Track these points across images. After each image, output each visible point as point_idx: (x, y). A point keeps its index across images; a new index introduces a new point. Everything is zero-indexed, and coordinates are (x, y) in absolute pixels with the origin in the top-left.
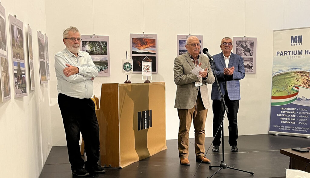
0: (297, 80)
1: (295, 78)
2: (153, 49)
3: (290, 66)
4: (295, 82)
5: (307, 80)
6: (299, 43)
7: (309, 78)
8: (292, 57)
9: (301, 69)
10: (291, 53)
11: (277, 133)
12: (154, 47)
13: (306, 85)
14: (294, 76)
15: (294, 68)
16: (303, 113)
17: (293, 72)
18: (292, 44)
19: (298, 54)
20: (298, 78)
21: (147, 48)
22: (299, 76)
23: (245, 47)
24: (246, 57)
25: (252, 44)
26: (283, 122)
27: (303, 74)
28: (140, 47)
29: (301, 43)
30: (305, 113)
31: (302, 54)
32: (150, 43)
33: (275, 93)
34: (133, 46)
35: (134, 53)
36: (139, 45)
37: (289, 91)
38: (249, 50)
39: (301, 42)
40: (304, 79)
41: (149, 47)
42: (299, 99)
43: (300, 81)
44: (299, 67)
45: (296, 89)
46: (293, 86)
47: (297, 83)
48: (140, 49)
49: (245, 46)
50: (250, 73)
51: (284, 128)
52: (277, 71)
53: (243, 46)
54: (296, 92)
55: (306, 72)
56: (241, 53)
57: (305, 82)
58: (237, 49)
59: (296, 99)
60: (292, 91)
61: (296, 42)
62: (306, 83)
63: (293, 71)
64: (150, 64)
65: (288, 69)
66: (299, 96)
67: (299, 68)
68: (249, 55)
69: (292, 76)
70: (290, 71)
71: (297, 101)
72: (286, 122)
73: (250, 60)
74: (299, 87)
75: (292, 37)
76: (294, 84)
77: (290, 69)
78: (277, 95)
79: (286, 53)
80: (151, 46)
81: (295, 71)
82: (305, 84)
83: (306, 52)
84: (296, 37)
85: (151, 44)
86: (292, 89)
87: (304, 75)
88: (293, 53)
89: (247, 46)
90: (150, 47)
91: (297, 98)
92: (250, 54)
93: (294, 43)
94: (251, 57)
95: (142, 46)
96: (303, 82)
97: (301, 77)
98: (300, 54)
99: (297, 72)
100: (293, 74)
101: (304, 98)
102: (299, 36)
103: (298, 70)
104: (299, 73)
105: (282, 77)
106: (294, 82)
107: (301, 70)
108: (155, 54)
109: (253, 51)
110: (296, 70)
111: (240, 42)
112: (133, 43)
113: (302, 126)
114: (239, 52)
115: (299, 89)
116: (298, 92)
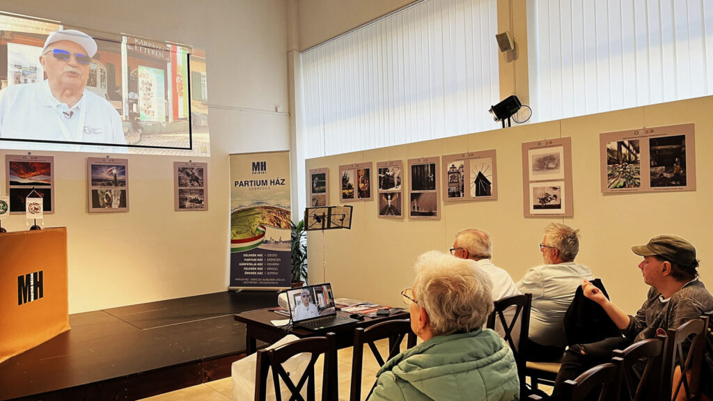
0: (263, 218)
1: (260, 214)
2: (46, 177)
3: (253, 200)
5: (275, 217)
6: (262, 171)
7: (277, 215)
8: (255, 189)
9: (267, 203)
10: (253, 183)
11: (241, 288)
12: (49, 174)
13: (274, 224)
14: (258, 212)
15: (258, 202)
16: (272, 260)
17: (258, 208)
18: (254, 172)
19: (262, 185)
20: (263, 215)
21: (35, 175)
22: (265, 212)
23: (191, 175)
24: (193, 188)
25: (201, 171)
26: (248, 273)
27: (269, 210)
28: (22, 174)
29: (264, 171)
30: (274, 260)
31: (267, 185)
32: (42, 168)
33: (235, 236)
34: (10, 174)
35: (12, 183)
36: (23, 172)
37: (253, 232)
38: (197, 180)
39: (265, 169)
40: (271, 216)
41: (38, 175)
42: (266, 242)
43: (266, 218)
44: (264, 201)
45: (261, 229)
46: (258, 225)
47: (262, 221)
48: (23, 178)
49: (191, 173)
50: (199, 209)
51: (250, 281)
52: (237, 206)
53: (188, 174)
54: (262, 233)
55: (272, 207)
56: (186, 183)
57: (273, 219)
58: (179, 177)
59: (262, 242)
60: (257, 232)
61: (259, 170)
63: (256, 206)
64: (40, 201)
65: (251, 203)
66: (267, 237)
67: (264, 203)
68: (197, 186)
69: (256, 212)
70: (253, 206)
71: (264, 244)
72: (252, 273)
73: (199, 192)
75: (254, 163)
76: (259, 222)
78: (238, 237)
79: (247, 183)
80: (44, 174)
81: (259, 206)
82: (272, 222)
83: (271, 182)
84: (258, 163)
85: (43, 171)
86: (257, 229)
87: (271, 211)
88: (256, 183)
89: (193, 173)
90: (41, 174)
91: (264, 240)
93: (256, 170)
94: (200, 188)
95: (28, 173)
96: (271, 220)
97: (267, 213)
98: (264, 185)
99: (262, 208)
100: (257, 210)
101: (273, 240)
103: (264, 205)
104: (264, 208)
105: (243, 214)
106: (259, 220)
107: (267, 205)
108: (50, 185)
109: (203, 180)
110: (261, 205)
111: (184, 169)
112: (11, 169)
113: (272, 276)
114: (183, 181)
115: (265, 228)
116: (264, 233)
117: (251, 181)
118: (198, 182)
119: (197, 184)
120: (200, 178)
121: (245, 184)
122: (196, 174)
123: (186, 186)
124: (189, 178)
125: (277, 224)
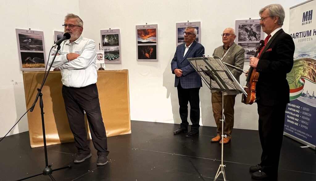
0: (304, 71)
1: (303, 67)
3: (299, 52)
4: (302, 72)
5: (312, 70)
6: (309, 21)
7: (314, 68)
8: (302, 40)
9: (308, 55)
10: (301, 34)
13: (311, 78)
14: (301, 64)
15: (302, 54)
16: (305, 113)
18: (303, 23)
19: (307, 36)
20: (305, 67)
21: (149, 37)
22: (306, 64)
23: (250, 31)
24: (251, 42)
25: (259, 27)
26: (289, 121)
27: (310, 62)
29: (310, 21)
30: (307, 114)
31: (310, 36)
32: (152, 33)
34: (138, 37)
35: (139, 43)
37: (296, 83)
38: (254, 35)
39: (311, 19)
40: (310, 68)
41: (151, 37)
42: (303, 95)
43: (306, 71)
44: (307, 53)
45: (302, 81)
46: (300, 77)
47: (303, 73)
48: (144, 39)
51: (289, 128)
53: (247, 30)
54: (302, 86)
55: (312, 59)
56: (245, 38)
57: (311, 72)
59: (301, 95)
60: (299, 83)
61: (307, 20)
62: (311, 74)
63: (301, 58)
65: (298, 55)
66: (304, 91)
67: (306, 55)
68: (254, 40)
69: (300, 64)
70: (299, 58)
71: (302, 97)
72: (291, 122)
73: (255, 46)
74: (305, 79)
75: (304, 14)
76: (301, 74)
77: (299, 56)
80: (153, 36)
81: (302, 58)
82: (310, 76)
83: (314, 32)
84: (307, 12)
86: (299, 81)
87: (310, 64)
88: (303, 34)
89: (252, 29)
91: (302, 93)
92: (255, 38)
93: (305, 21)
95: (145, 36)
96: (309, 73)
97: (307, 66)
98: (309, 36)
99: (304, 60)
100: (301, 62)
101: (308, 94)
102: (310, 11)
103: (306, 57)
104: (306, 60)
107: (308, 57)
108: (156, 43)
109: (260, 34)
110: (304, 57)
111: (244, 26)
112: (138, 34)
113: (303, 130)
114: (242, 36)
115: (304, 81)
116: (303, 85)
117: (300, 33)
118: (256, 37)
119: (254, 38)
120: (257, 33)
121: (296, 36)
122: (254, 30)
123: (245, 40)
124: (247, 34)
125: (313, 77)
